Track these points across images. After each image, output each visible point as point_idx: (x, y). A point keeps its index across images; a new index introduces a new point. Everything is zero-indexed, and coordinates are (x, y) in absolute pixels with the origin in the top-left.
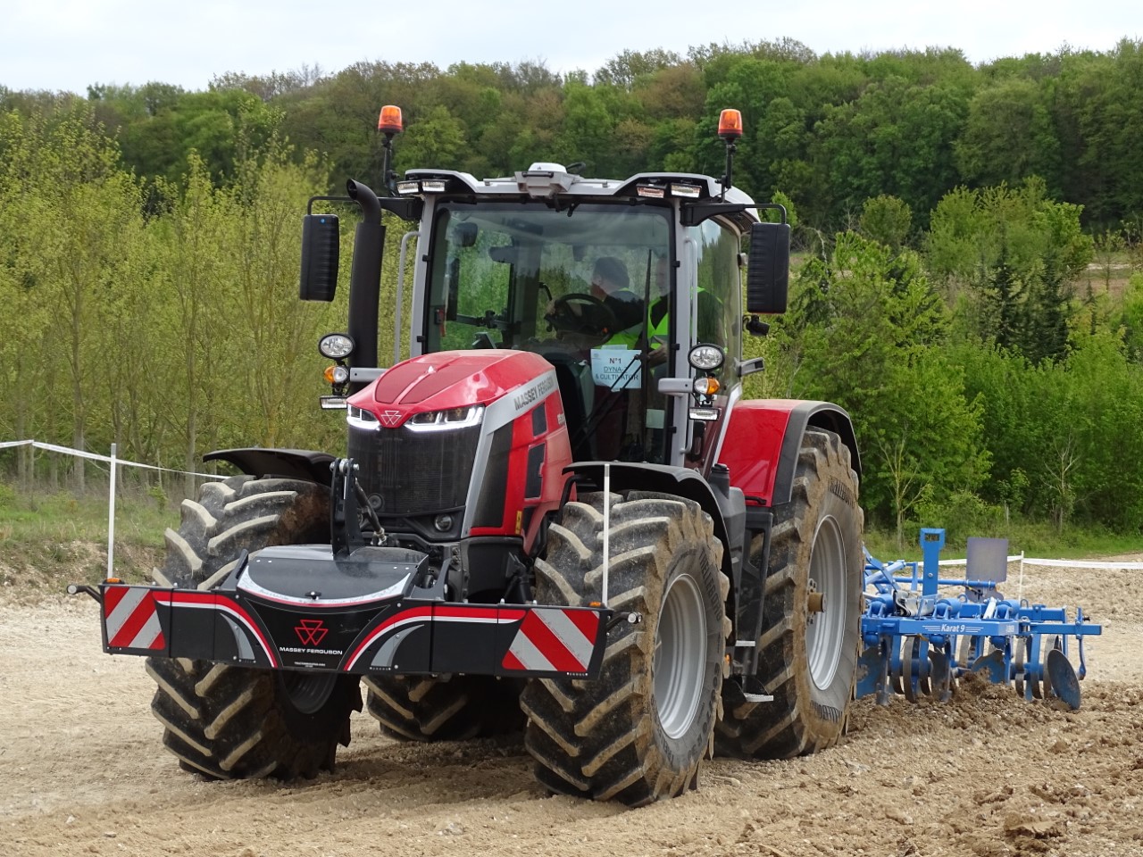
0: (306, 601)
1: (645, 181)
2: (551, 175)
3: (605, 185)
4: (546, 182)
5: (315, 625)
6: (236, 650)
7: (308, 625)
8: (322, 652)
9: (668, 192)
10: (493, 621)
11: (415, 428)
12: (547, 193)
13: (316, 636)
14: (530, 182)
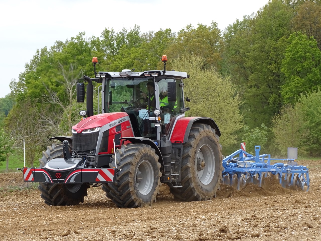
0: (57, 170)
1: (146, 73)
2: (126, 72)
3: (138, 74)
4: (125, 74)
5: (59, 174)
6: (45, 180)
7: (58, 174)
8: (61, 179)
9: (151, 75)
10: (93, 172)
11: (84, 133)
12: (126, 76)
13: (59, 176)
14: (122, 74)
